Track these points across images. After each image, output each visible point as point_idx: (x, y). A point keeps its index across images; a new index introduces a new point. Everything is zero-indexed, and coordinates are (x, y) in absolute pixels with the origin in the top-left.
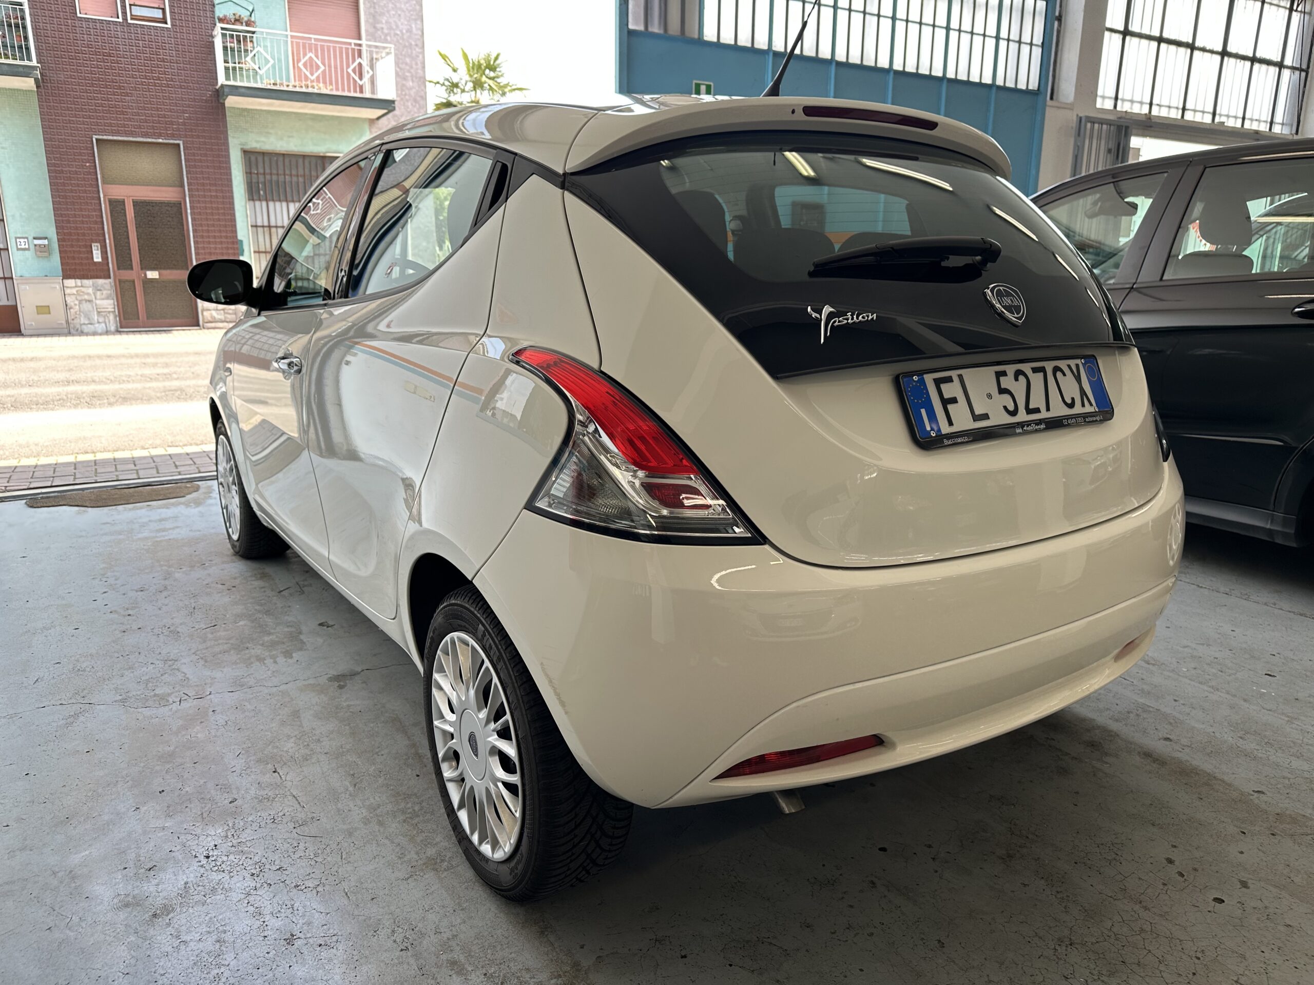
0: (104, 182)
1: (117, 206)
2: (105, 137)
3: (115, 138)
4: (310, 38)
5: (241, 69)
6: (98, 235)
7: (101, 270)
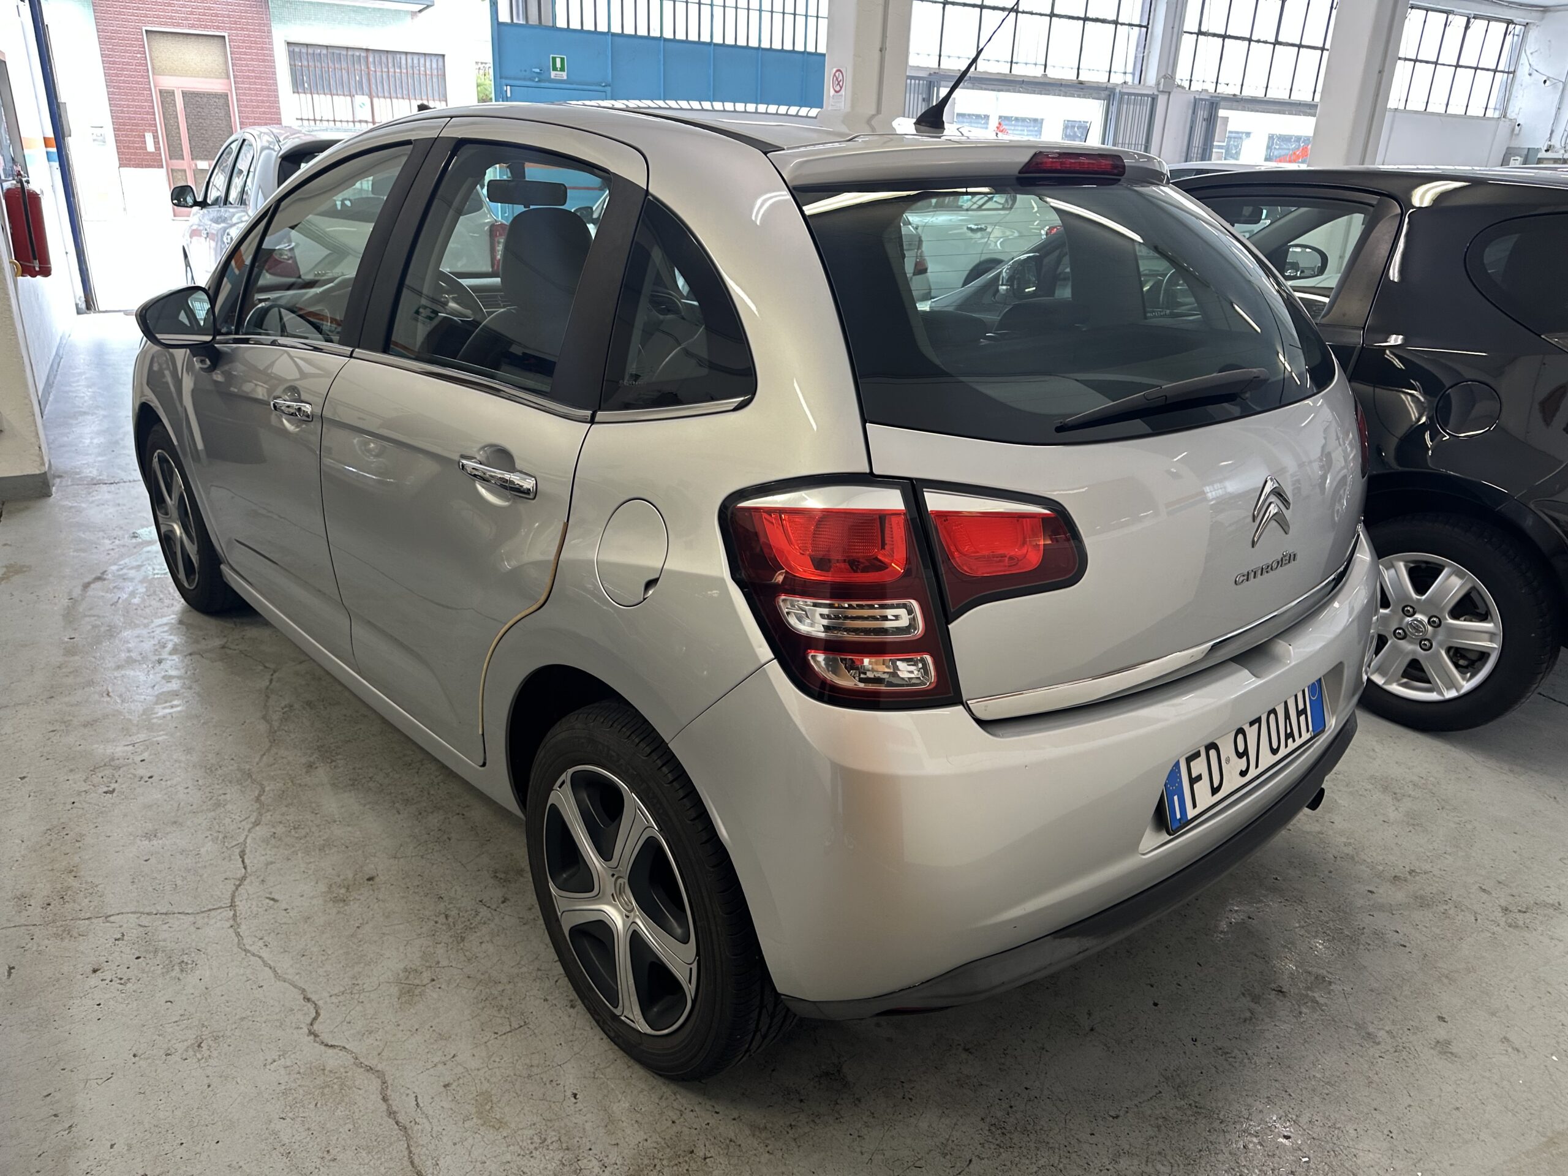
0: (154, 74)
1: (167, 96)
2: (154, 29)
3: (163, 30)
6: (150, 125)
7: (155, 160)
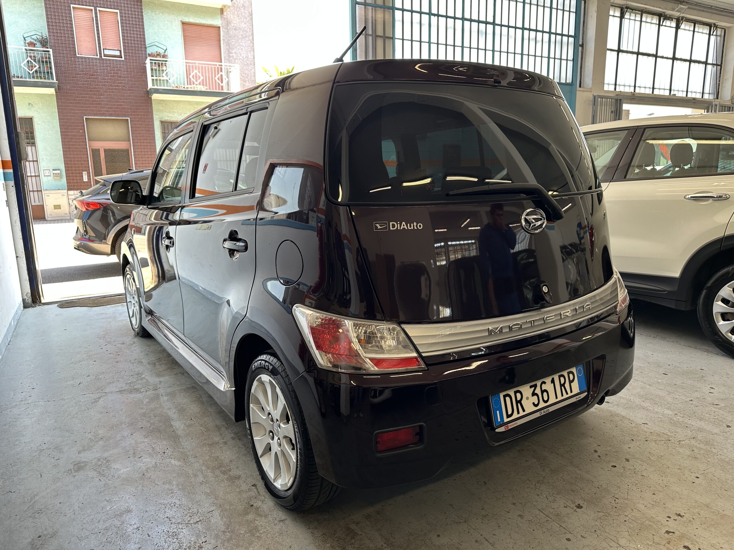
0: (89, 140)
1: (96, 153)
2: (90, 117)
3: (95, 117)
4: (195, 63)
5: (160, 80)
6: (86, 167)
7: (88, 186)
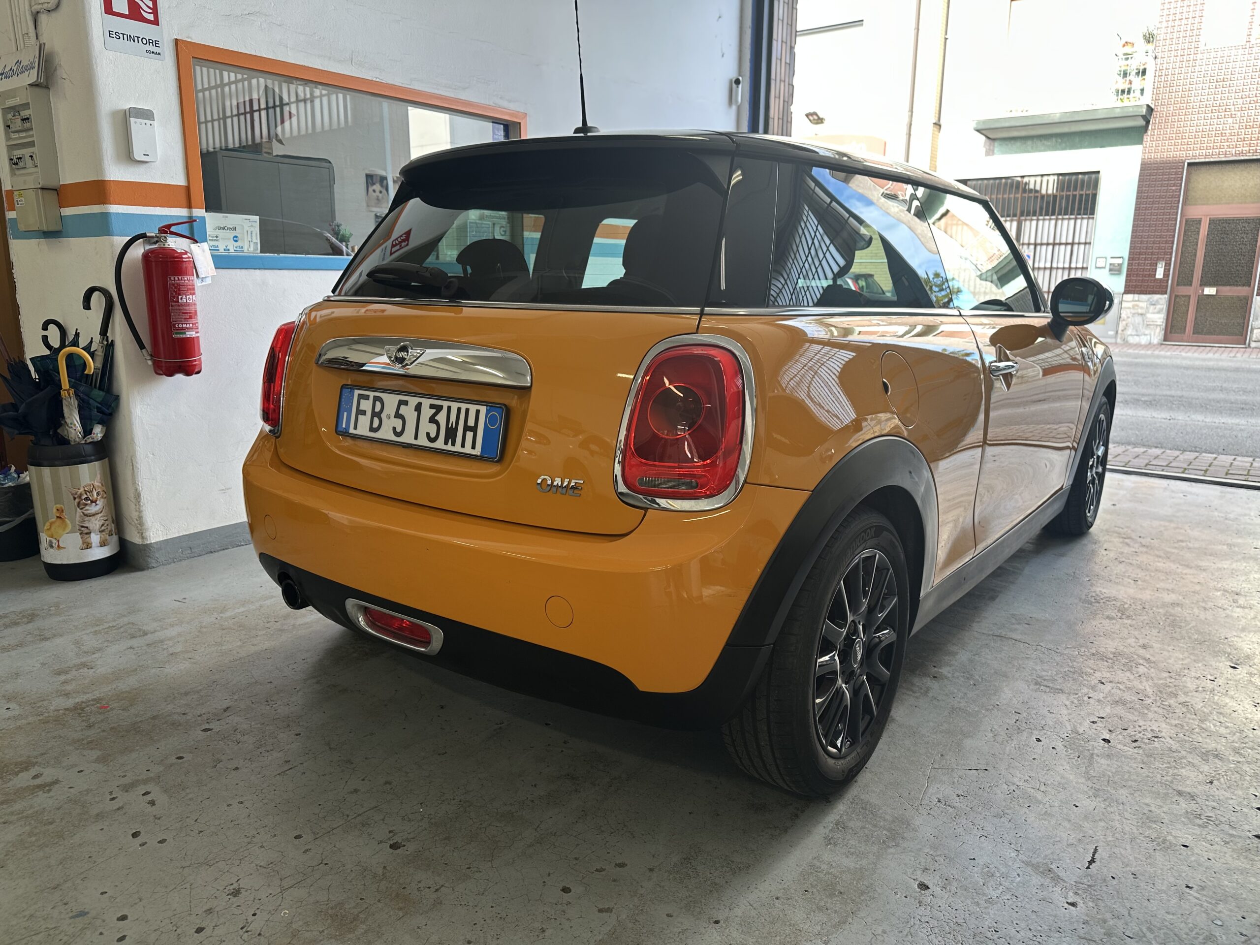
1: (1192, 225)
2: (1197, 161)
3: (1207, 160)
6: (1165, 253)
7: (1160, 287)
